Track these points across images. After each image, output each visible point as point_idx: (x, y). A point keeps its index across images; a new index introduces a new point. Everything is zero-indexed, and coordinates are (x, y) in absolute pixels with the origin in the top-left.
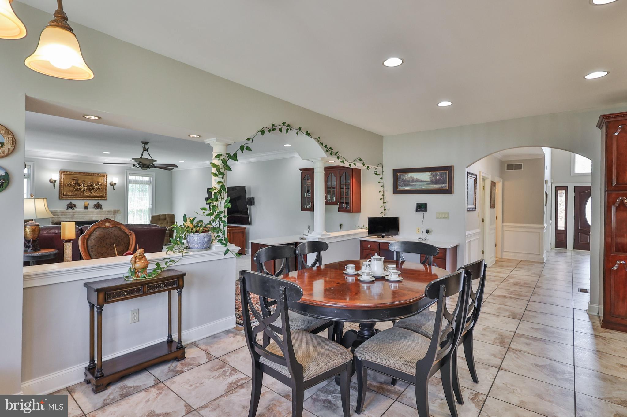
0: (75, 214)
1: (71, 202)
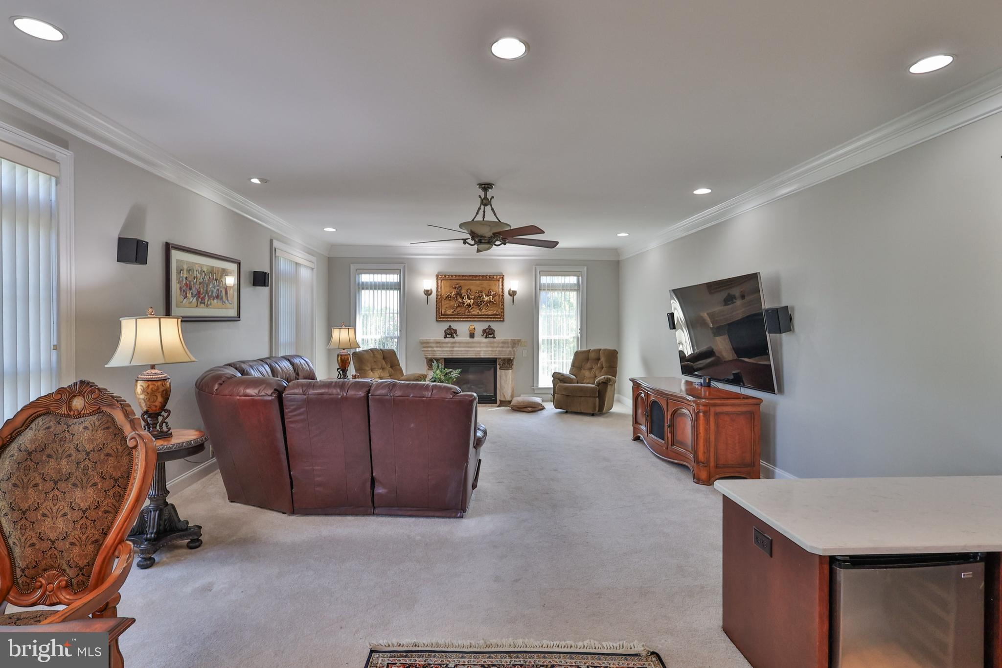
0: (454, 345)
1: (450, 326)
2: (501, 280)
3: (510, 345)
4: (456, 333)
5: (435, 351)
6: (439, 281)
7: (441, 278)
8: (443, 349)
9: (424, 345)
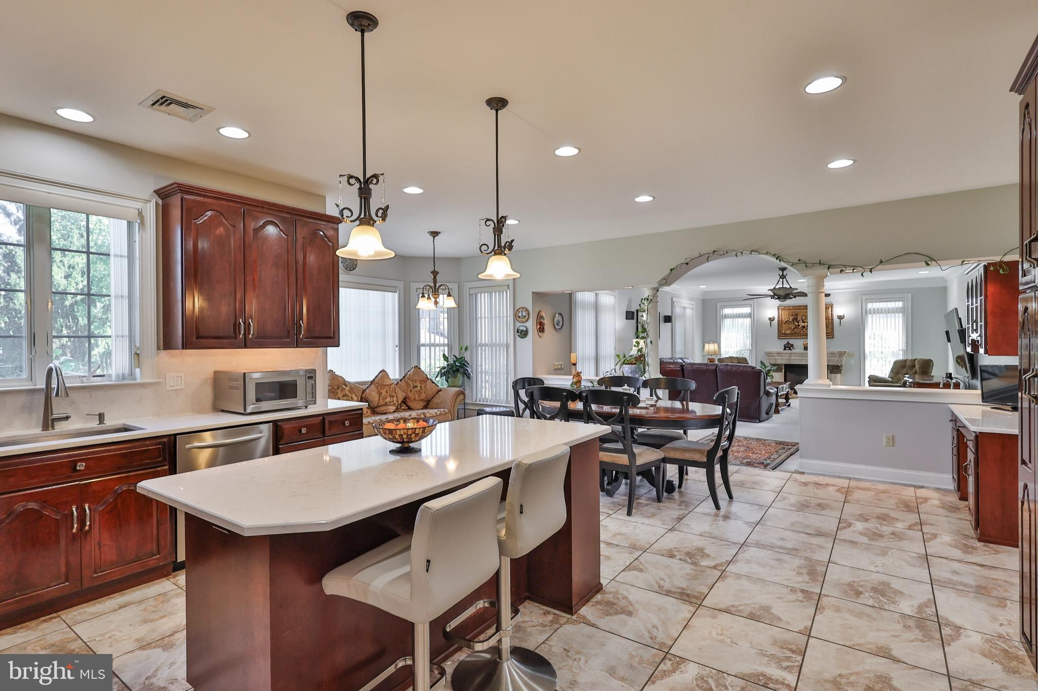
0: (791, 355)
1: (788, 342)
2: (830, 308)
3: (837, 355)
4: (793, 347)
5: (776, 359)
6: (780, 311)
7: (782, 309)
8: (782, 358)
9: (769, 355)
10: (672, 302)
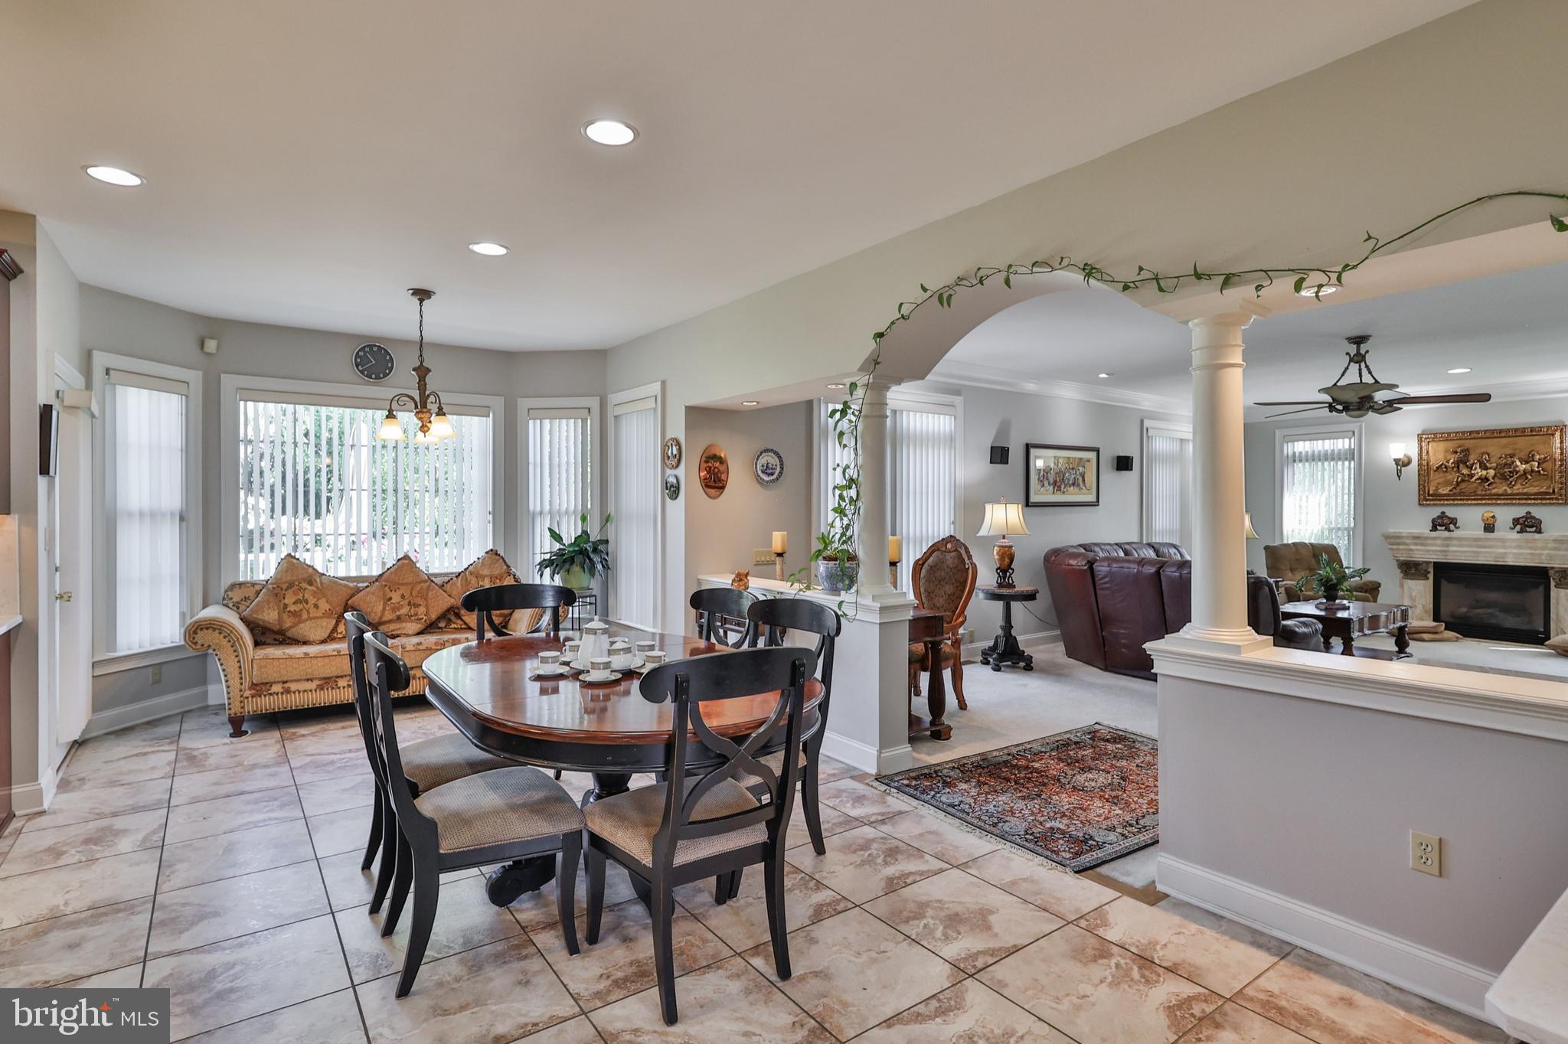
0: (1451, 542)
2: (1558, 433)
4: (1455, 524)
5: (1411, 550)
6: (1424, 444)
7: (1428, 438)
8: (1427, 548)
9: (1392, 541)
10: (1143, 431)
